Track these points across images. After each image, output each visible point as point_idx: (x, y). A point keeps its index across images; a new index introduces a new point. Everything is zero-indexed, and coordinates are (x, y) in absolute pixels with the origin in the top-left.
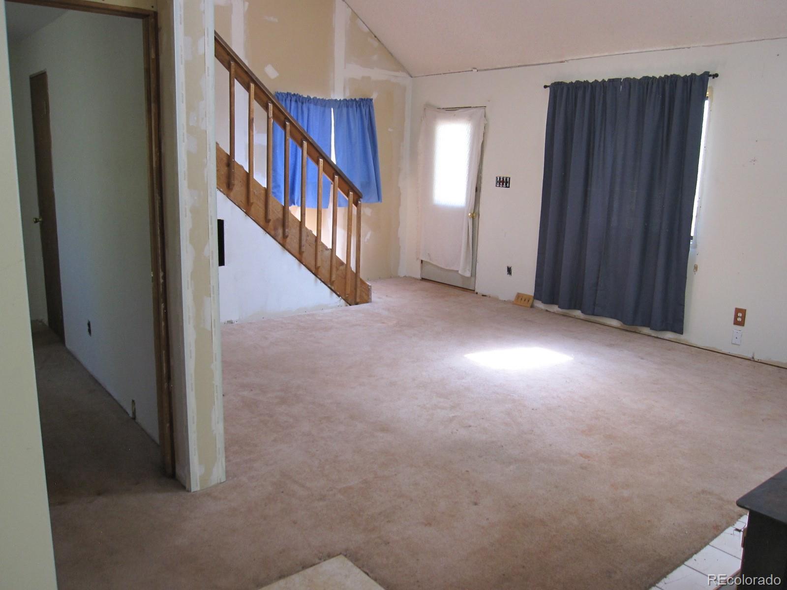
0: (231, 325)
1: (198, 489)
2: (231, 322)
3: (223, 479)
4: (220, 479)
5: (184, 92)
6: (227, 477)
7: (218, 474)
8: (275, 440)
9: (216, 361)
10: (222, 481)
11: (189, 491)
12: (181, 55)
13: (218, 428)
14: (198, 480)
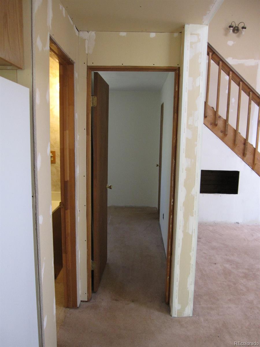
0: (237, 224)
1: (176, 316)
2: (238, 223)
3: (191, 315)
4: (189, 315)
5: (186, 107)
6: (193, 314)
7: (188, 311)
8: (230, 300)
9: (193, 251)
10: (190, 316)
11: (171, 316)
12: (186, 87)
13: (191, 288)
14: (177, 312)
